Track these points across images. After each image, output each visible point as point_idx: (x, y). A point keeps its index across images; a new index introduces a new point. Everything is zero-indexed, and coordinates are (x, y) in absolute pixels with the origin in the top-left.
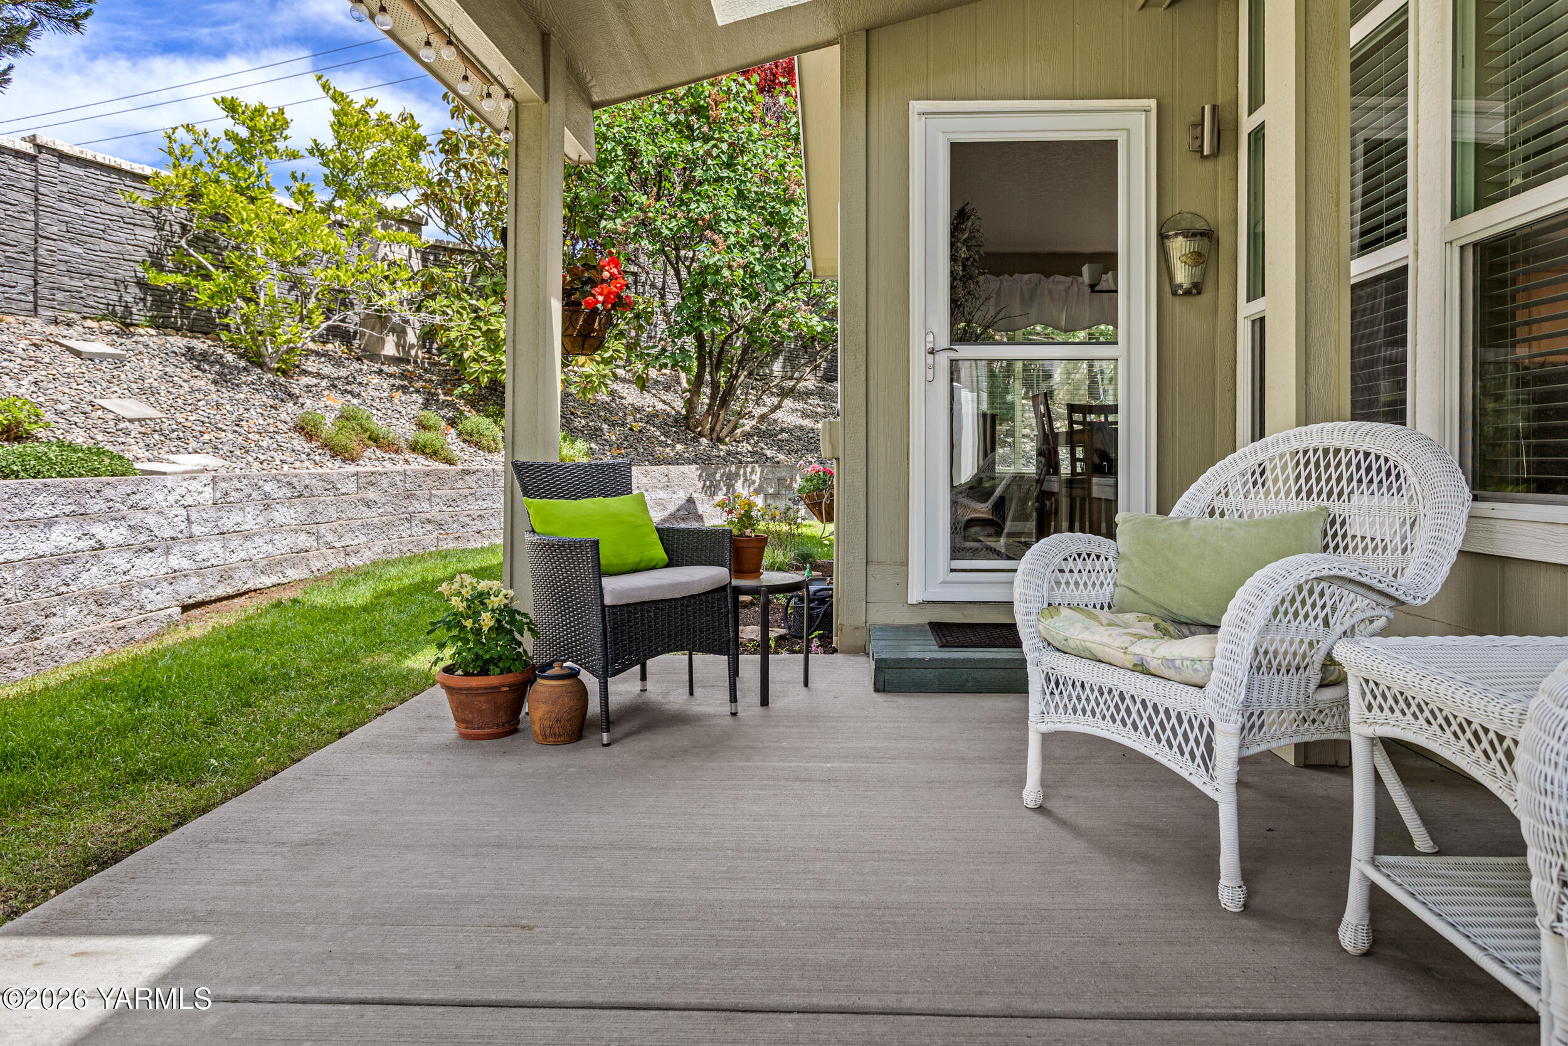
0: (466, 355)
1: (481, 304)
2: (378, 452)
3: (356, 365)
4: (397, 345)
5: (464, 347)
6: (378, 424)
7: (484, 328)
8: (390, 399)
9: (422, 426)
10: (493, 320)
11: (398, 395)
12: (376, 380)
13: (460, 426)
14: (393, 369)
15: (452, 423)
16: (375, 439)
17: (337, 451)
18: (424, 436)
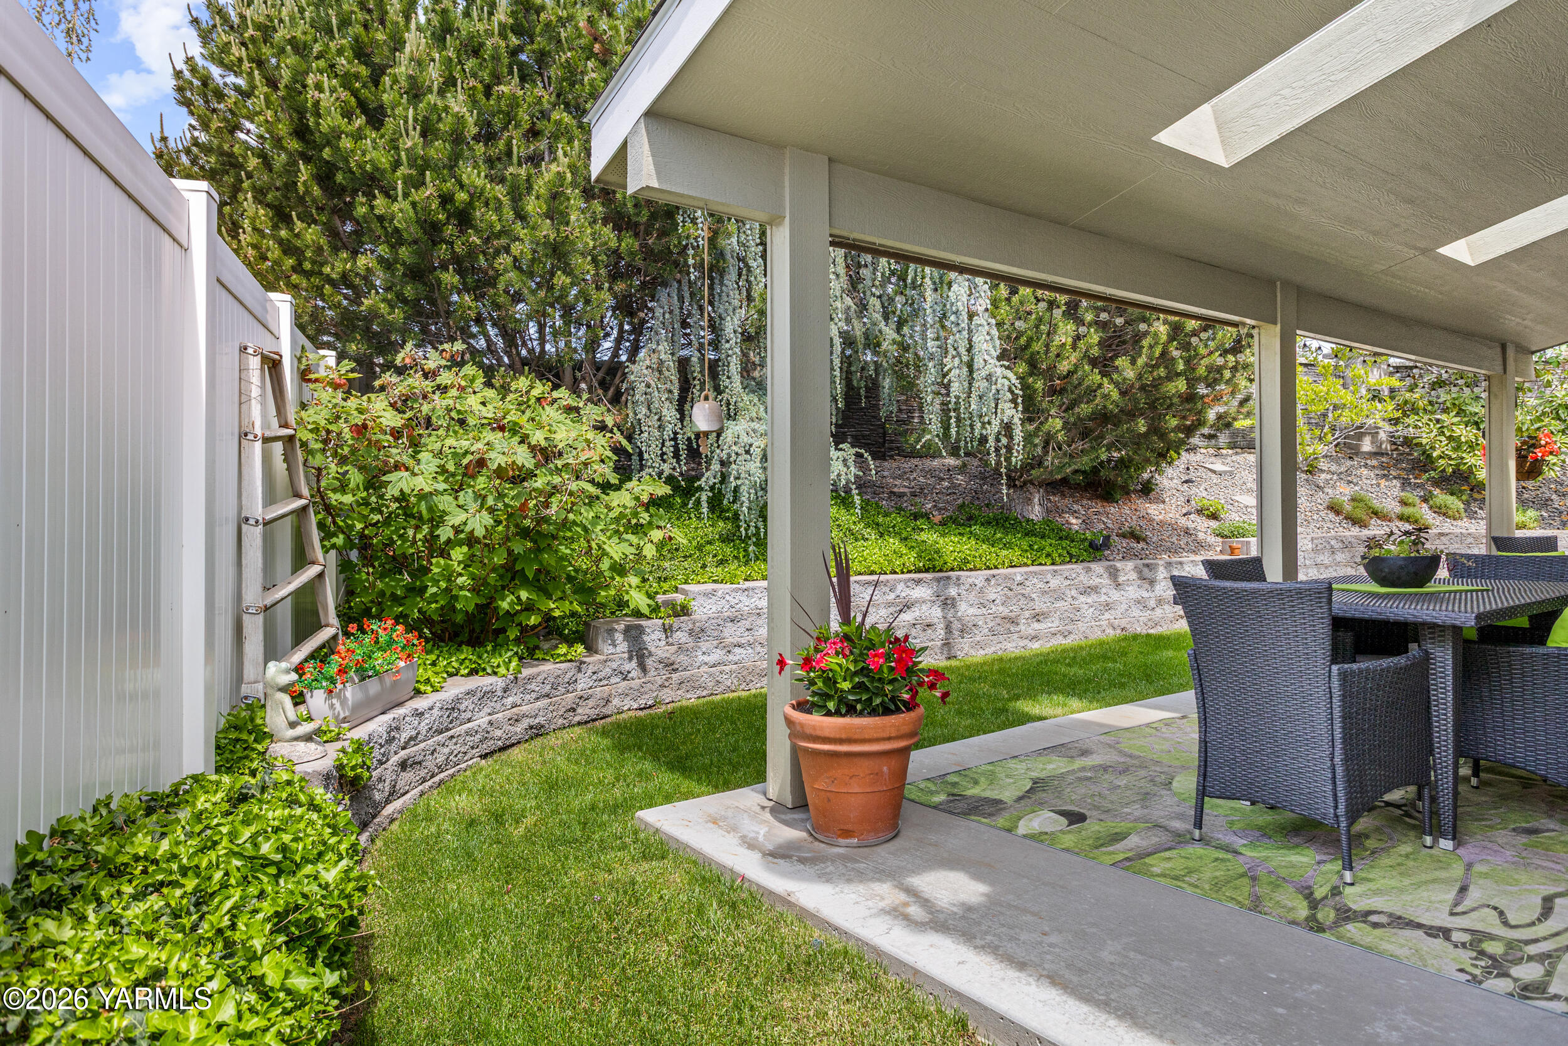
0: (1435, 454)
1: (1444, 417)
2: (1379, 522)
3: (1349, 463)
4: (1372, 443)
5: (1433, 448)
6: (1376, 504)
7: (1448, 434)
8: (1378, 485)
9: (1403, 503)
10: (1454, 428)
11: (1383, 482)
12: (1365, 472)
13: (1431, 502)
14: (1374, 462)
15: (1425, 500)
16: (1376, 513)
17: (1355, 521)
18: (1408, 511)
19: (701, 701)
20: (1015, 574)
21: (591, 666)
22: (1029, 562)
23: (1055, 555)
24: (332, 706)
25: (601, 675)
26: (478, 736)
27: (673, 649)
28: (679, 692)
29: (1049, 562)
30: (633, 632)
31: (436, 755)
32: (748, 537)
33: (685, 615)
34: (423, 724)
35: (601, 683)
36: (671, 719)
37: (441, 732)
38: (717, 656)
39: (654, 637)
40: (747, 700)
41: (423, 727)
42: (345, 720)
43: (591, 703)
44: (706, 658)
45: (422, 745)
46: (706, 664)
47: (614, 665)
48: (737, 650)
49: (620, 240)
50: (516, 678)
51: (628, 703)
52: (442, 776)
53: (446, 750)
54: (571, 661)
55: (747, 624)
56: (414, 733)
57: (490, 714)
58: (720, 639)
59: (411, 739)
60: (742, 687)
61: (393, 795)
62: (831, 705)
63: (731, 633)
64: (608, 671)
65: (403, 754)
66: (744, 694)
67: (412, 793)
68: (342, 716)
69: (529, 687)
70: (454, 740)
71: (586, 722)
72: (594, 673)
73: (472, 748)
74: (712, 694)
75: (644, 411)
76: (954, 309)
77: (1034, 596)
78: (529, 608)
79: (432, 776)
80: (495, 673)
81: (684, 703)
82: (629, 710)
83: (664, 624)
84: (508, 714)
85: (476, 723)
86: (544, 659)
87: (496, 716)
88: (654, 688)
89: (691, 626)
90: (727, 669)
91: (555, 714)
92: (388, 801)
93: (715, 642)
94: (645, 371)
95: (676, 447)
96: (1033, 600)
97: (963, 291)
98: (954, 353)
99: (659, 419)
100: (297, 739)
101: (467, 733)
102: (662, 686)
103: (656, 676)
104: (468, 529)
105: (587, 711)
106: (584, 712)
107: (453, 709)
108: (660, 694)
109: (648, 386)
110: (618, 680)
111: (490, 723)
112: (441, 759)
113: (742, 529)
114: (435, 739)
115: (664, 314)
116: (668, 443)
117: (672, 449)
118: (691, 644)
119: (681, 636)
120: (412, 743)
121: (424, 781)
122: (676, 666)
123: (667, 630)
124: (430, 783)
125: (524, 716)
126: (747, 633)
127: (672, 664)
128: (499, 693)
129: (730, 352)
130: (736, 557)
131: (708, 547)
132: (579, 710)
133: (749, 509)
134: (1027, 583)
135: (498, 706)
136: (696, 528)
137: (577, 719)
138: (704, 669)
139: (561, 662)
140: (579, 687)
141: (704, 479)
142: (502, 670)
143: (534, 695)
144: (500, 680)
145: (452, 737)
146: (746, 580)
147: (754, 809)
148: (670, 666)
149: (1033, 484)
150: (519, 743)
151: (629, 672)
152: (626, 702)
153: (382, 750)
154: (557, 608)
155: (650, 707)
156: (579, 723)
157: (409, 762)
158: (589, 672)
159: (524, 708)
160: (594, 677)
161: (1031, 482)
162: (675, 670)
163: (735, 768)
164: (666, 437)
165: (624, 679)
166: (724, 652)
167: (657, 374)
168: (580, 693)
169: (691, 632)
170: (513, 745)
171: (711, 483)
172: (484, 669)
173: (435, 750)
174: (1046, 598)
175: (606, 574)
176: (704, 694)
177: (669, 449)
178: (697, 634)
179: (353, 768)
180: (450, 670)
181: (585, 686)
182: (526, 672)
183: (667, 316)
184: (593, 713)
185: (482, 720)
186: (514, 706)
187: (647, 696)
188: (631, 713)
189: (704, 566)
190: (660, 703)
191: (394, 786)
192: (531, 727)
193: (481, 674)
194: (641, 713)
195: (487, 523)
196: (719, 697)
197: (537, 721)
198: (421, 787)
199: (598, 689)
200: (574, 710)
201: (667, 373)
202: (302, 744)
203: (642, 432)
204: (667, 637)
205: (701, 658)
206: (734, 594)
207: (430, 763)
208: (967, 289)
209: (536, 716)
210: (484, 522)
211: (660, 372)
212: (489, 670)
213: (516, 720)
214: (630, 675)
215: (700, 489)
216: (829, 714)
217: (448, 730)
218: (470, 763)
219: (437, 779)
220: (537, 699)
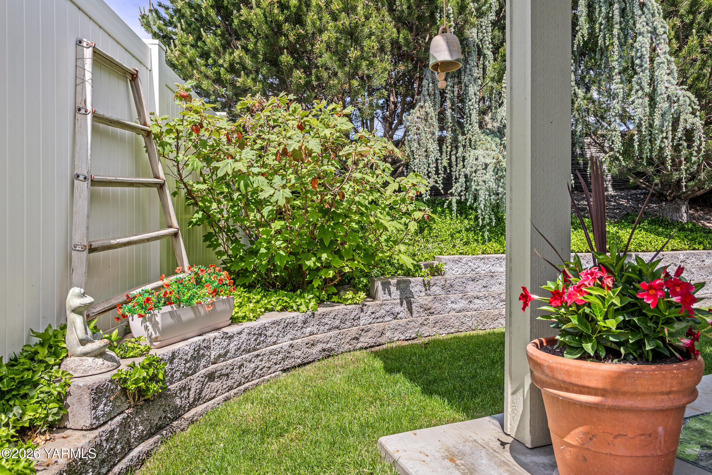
19: (450, 336)
20: (679, 254)
21: (370, 308)
22: (687, 247)
23: (706, 242)
24: (146, 328)
25: (377, 315)
26: (280, 355)
27: (430, 298)
28: (435, 329)
29: (702, 247)
30: (402, 285)
31: (243, 368)
32: (483, 226)
33: (439, 275)
34: (232, 345)
35: (378, 321)
36: (426, 348)
37: (249, 351)
38: (462, 304)
39: (416, 289)
40: (484, 336)
41: (232, 347)
42: (156, 339)
43: (370, 334)
44: (454, 306)
45: (230, 361)
46: (454, 309)
47: (388, 308)
48: (476, 301)
49: (399, 32)
50: (313, 314)
51: (397, 335)
52: (247, 385)
53: (253, 365)
54: (356, 304)
55: (484, 282)
56: (222, 352)
57: (291, 339)
58: (464, 293)
59: (220, 356)
60: (480, 327)
61: (198, 399)
62: (588, 347)
63: (472, 289)
64: (383, 312)
65: (212, 367)
66: (481, 333)
67: (217, 399)
68: (154, 336)
69: (323, 321)
70: (260, 358)
71: (366, 348)
72: (373, 313)
73: (276, 364)
74: (458, 331)
75: (416, 145)
76: (639, 54)
77: (693, 270)
78: (328, 266)
79: (240, 385)
80: (298, 309)
81: (437, 337)
82: (398, 340)
83: (424, 281)
84: (306, 340)
85: (280, 345)
86: (338, 302)
87: (296, 341)
88: (416, 326)
89: (443, 283)
90: (469, 314)
91: (343, 341)
92: (192, 406)
93: (461, 295)
94: (416, 120)
95: (437, 167)
96: (693, 273)
97: (646, 41)
98: (638, 87)
99: (426, 151)
100: (86, 354)
101: (271, 353)
102: (422, 324)
103: (419, 317)
104: (273, 200)
105: (367, 340)
106: (365, 340)
107: (260, 335)
108: (421, 330)
109: (418, 129)
110: (390, 319)
111: (291, 346)
112: (247, 371)
113: (480, 220)
114: (244, 356)
115: (429, 84)
116: (431, 166)
117: (434, 169)
118: (444, 296)
119: (436, 290)
120: (222, 359)
121: (231, 388)
122: (432, 311)
123: (427, 285)
124: (235, 391)
125: (318, 341)
126: (483, 289)
127: (429, 309)
128: (299, 324)
129: (472, 107)
130: (477, 241)
131: (458, 235)
132: (362, 339)
133: (485, 206)
134: (688, 261)
135: (299, 333)
136: (450, 224)
137: (360, 345)
138: (453, 313)
139: (350, 304)
140: (362, 322)
141: (454, 188)
142: (303, 308)
143: (327, 327)
144: (301, 315)
145: (258, 356)
146: (483, 253)
147: (492, 444)
148: (428, 311)
149: (680, 199)
150: (314, 361)
151: (398, 314)
152: (396, 334)
153: (188, 365)
154: (347, 265)
155: (413, 339)
156: (361, 349)
157: (218, 374)
158: (369, 312)
159: (319, 336)
160: (373, 316)
161: (679, 197)
162: (432, 313)
163: (474, 394)
164: (430, 161)
165: (395, 318)
166: (467, 302)
167: (424, 122)
168: (361, 327)
169: (443, 287)
170: (309, 363)
171: (459, 191)
172: (292, 307)
173: (242, 365)
174: (703, 272)
175: (383, 244)
176: (452, 331)
177: (433, 170)
178: (448, 288)
179: (136, 382)
180: (269, 306)
181: (366, 322)
182: (321, 310)
183: (431, 85)
184: (372, 342)
185: (285, 344)
186: (312, 334)
187: (411, 331)
188: (398, 343)
189: (454, 246)
190: (420, 336)
191: (200, 394)
192: (324, 350)
193: (290, 310)
194: (406, 343)
195: (288, 196)
196: (462, 334)
197: (329, 345)
198: (227, 394)
199: (376, 325)
200: (357, 339)
201: (430, 121)
202: (90, 359)
203: (414, 159)
204: (426, 290)
205: (450, 305)
206: (474, 261)
207: (237, 376)
208: (649, 39)
209: (327, 343)
210: (286, 195)
211: (426, 120)
212: (295, 308)
213: (312, 345)
214: (399, 316)
215: (452, 194)
216: (585, 356)
217: (255, 350)
218: (273, 375)
219: (242, 387)
220: (329, 330)
